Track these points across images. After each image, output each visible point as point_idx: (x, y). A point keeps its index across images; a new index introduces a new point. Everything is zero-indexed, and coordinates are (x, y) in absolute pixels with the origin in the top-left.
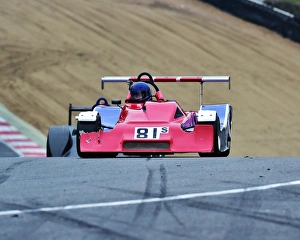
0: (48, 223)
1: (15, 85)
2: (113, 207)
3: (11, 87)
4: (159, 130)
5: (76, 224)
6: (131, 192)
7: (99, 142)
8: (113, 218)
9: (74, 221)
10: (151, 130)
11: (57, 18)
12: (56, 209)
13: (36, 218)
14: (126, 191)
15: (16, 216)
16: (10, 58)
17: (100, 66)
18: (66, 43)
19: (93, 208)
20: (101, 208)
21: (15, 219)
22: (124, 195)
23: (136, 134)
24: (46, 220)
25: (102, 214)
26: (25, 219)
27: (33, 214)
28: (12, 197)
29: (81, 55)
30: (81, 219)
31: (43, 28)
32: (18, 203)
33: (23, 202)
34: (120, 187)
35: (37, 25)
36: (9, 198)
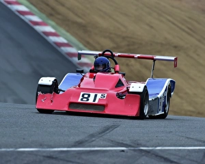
0: (144, 157)
1: (130, 64)
2: (188, 150)
3: (127, 65)
4: (99, 96)
5: (163, 160)
6: (201, 141)
7: (52, 101)
8: (188, 157)
9: (161, 157)
10: (92, 95)
11: (161, 21)
12: (150, 148)
13: (136, 153)
14: (198, 140)
15: (123, 151)
16: (128, 45)
17: (188, 55)
18: (166, 38)
19: (175, 150)
20: (180, 150)
21: (122, 153)
22: (196, 143)
23: (81, 97)
24: (143, 155)
25: (181, 154)
26: (129, 154)
27: (134, 150)
28: (122, 138)
29: (176, 47)
30: (166, 156)
31: (152, 27)
32: (125, 142)
33: (128, 143)
34: (194, 137)
35: (148, 25)
36: (120, 139)
